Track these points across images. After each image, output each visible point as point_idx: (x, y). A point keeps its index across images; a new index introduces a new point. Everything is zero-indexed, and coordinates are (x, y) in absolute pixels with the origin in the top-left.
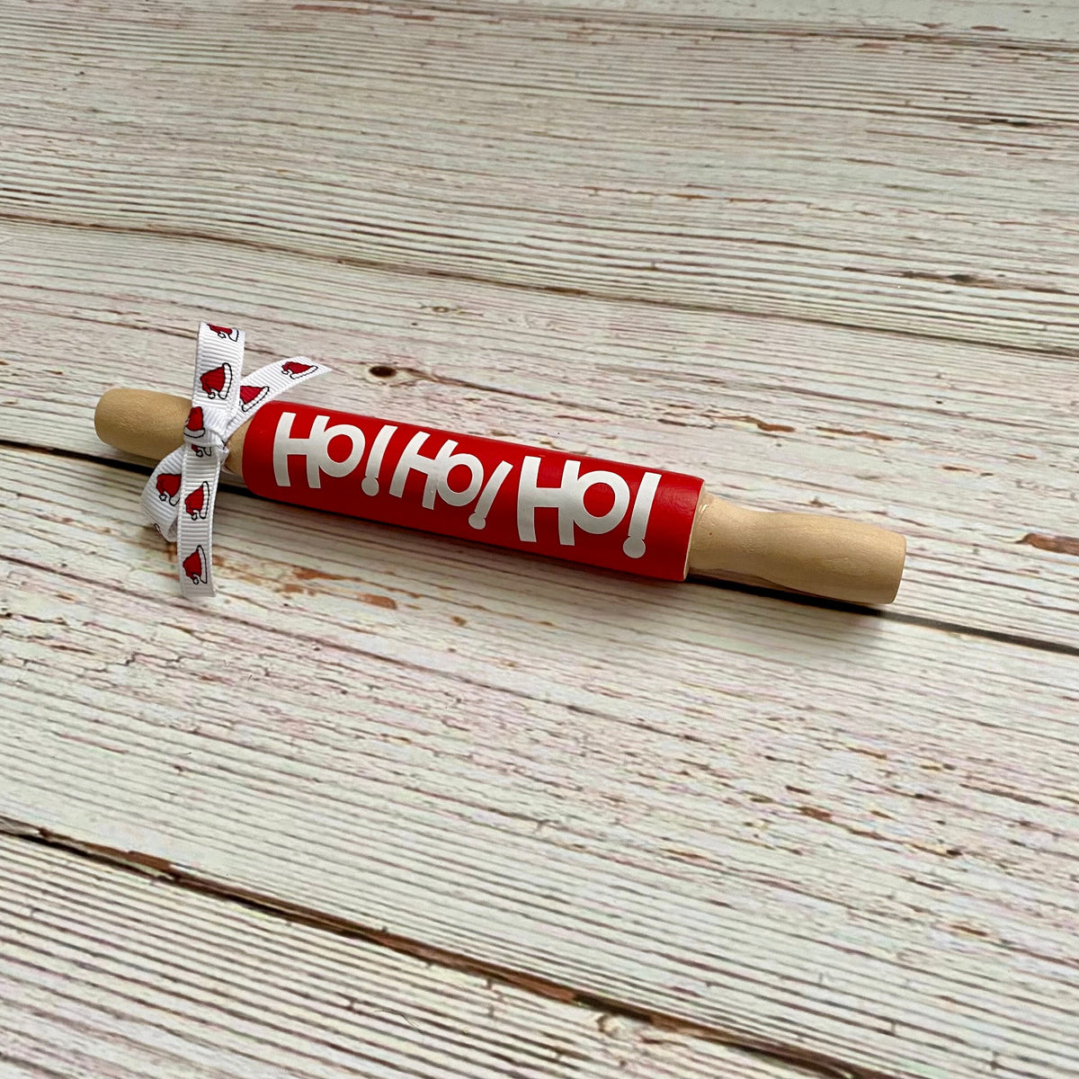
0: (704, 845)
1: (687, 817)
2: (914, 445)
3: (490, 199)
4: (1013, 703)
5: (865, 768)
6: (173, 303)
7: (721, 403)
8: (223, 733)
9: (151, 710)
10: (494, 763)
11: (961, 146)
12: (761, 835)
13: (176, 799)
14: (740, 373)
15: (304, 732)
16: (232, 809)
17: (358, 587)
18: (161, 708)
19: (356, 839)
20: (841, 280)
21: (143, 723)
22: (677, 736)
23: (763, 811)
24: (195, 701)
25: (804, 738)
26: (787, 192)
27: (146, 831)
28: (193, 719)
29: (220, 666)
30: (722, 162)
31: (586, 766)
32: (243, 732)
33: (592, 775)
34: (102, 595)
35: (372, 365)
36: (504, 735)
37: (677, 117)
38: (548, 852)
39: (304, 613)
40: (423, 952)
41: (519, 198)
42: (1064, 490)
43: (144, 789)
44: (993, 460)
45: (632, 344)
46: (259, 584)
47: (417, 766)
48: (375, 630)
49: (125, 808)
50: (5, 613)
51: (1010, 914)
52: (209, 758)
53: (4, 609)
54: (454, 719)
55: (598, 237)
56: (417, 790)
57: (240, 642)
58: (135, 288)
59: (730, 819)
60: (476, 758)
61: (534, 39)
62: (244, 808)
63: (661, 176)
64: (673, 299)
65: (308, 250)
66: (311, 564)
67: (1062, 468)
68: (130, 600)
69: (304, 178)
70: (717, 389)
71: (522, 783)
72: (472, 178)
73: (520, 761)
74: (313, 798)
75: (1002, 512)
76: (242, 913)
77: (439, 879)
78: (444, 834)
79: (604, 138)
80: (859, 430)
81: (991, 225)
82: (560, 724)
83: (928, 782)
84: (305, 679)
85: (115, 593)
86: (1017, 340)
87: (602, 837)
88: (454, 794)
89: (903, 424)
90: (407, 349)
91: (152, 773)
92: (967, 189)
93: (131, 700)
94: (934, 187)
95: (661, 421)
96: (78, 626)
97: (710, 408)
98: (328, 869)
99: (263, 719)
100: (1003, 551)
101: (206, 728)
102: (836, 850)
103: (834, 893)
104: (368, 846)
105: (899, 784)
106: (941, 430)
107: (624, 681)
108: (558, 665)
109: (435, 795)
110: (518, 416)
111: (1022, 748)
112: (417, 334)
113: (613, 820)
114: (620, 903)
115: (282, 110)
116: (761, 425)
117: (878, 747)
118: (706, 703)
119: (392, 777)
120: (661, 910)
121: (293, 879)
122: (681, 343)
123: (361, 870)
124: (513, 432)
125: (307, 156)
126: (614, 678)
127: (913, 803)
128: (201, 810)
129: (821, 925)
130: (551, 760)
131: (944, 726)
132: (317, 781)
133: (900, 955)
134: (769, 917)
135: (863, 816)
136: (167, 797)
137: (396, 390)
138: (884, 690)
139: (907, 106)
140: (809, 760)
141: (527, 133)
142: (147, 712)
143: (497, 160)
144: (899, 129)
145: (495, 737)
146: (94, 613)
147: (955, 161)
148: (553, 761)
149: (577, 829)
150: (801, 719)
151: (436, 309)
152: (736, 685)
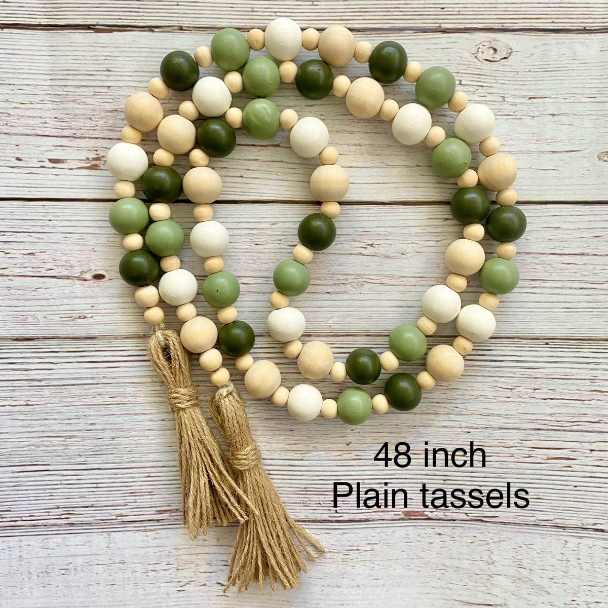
8: (98, 90)
16: (80, 60)
17: (69, 166)
19: (26, 60)
21: (133, 85)
28: (113, 92)
29: (112, 117)
32: (90, 92)
39: (87, 149)
47: (14, 94)
48: (54, 148)
49: (124, 49)
56: (10, 84)
57: (108, 130)
62: (76, 61)
66: (93, 172)
84: (74, 120)
90: (91, 292)
99: (84, 99)
101: (106, 90)
110: (26, 265)
112: (90, 301)
119: (22, 87)
124: (25, 256)
137: (88, 268)
151: (85, 317)
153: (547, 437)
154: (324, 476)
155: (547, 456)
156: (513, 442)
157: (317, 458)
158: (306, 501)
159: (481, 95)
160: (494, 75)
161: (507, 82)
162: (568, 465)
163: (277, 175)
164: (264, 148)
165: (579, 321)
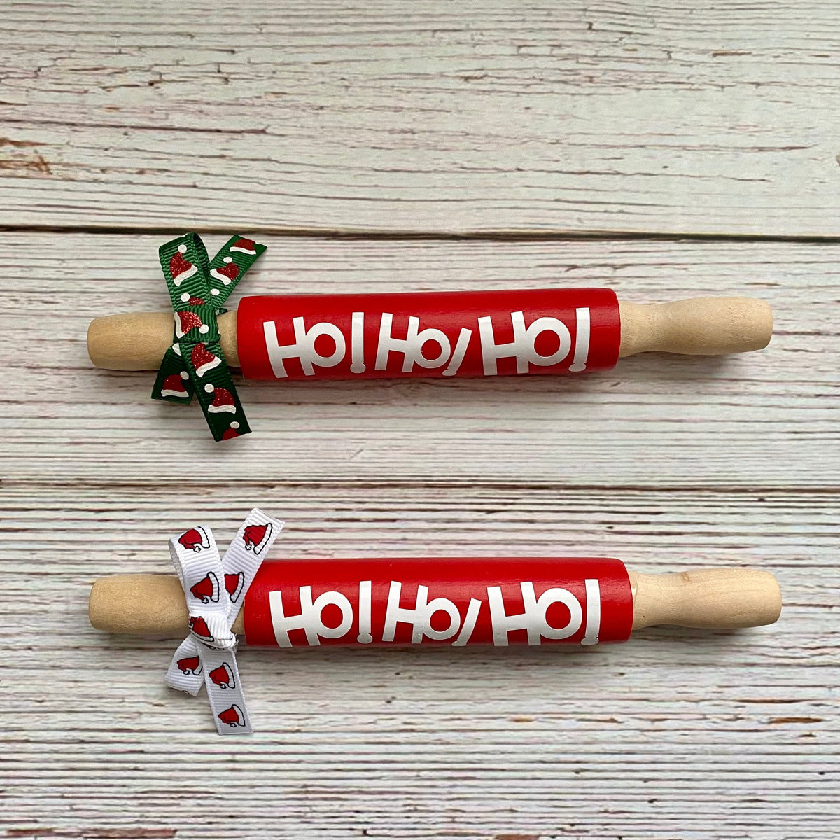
9: (7, 39)
21: (8, 28)
34: (83, 117)
50: (156, 85)
53: (158, 88)
85: (73, 121)
93: (25, 43)
96: (91, 89)
146: (83, 101)
153: (768, 679)
154: (342, 762)
155: (769, 717)
156: (704, 690)
157: (327, 727)
158: (307, 812)
159: (627, 47)
160: (650, 14)
161: (675, 27)
162: (808, 733)
163: (259, 183)
164: (235, 136)
165: (816, 457)
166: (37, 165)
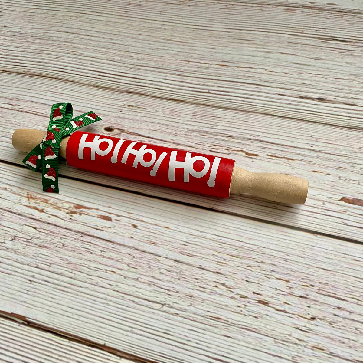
0: (222, 314)
1: (217, 303)
2: (302, 162)
3: (150, 64)
4: (336, 262)
5: (282, 285)
6: (32, 101)
7: (232, 145)
9: (20, 258)
10: (146, 281)
11: (321, 49)
12: (243, 310)
13: (29, 293)
14: (239, 133)
15: (77, 268)
18: (24, 258)
20: (277, 99)
22: (213, 272)
23: (244, 301)
24: (36, 255)
25: (259, 274)
26: (258, 65)
27: (18, 305)
30: (235, 52)
31: (180, 283)
33: (182, 287)
34: (3, 213)
35: (105, 127)
36: (150, 270)
37: (219, 35)
38: (165, 316)
40: (119, 353)
41: (160, 65)
42: (356, 181)
43: (17, 289)
44: (331, 169)
45: (200, 121)
46: (61, 210)
51: (333, 342)
52: (41, 277)
54: (132, 264)
55: (189, 80)
58: (18, 96)
59: (232, 304)
60: (139, 279)
61: (168, 3)
63: (212, 57)
64: (216, 105)
65: (82, 82)
67: (356, 173)
68: (13, 216)
69: (82, 55)
70: (231, 139)
71: (156, 289)
72: (143, 56)
73: (156, 281)
74: (79, 293)
75: (333, 189)
76: (53, 337)
77: (125, 325)
78: (128, 309)
79: (192, 42)
80: (282, 156)
81: (332, 79)
82: (171, 267)
83: (304, 291)
85: (8, 213)
86: (340, 123)
87: (185, 311)
88: (131, 293)
89: (299, 154)
91: (20, 282)
92: (324, 65)
93: (13, 254)
94: (312, 64)
95: (210, 151)
97: (228, 146)
98: (85, 321)
100: (334, 203)
102: (270, 317)
103: (269, 333)
104: (99, 312)
105: (294, 292)
106: (313, 157)
107: (195, 251)
108: (171, 244)
109: (124, 294)
111: (339, 279)
113: (189, 304)
114: (191, 336)
115: (74, 28)
116: (247, 154)
117: (287, 278)
118: (224, 259)
120: (206, 339)
121: (72, 324)
122: (218, 121)
123: (97, 321)
125: (83, 46)
126: (191, 249)
127: (299, 299)
128: (38, 297)
129: (264, 345)
130: (167, 281)
131: (310, 270)
132: (81, 287)
133: (293, 358)
134: (245, 342)
135: (280, 304)
136: (25, 292)
138: (289, 256)
139: (302, 33)
140: (262, 282)
141: (164, 39)
142: (19, 259)
143: (153, 49)
144: (299, 41)
145: (146, 272)
147: (319, 54)
148: (168, 281)
149: (176, 307)
150: (259, 266)
152: (235, 253)
166: (31, 198)
